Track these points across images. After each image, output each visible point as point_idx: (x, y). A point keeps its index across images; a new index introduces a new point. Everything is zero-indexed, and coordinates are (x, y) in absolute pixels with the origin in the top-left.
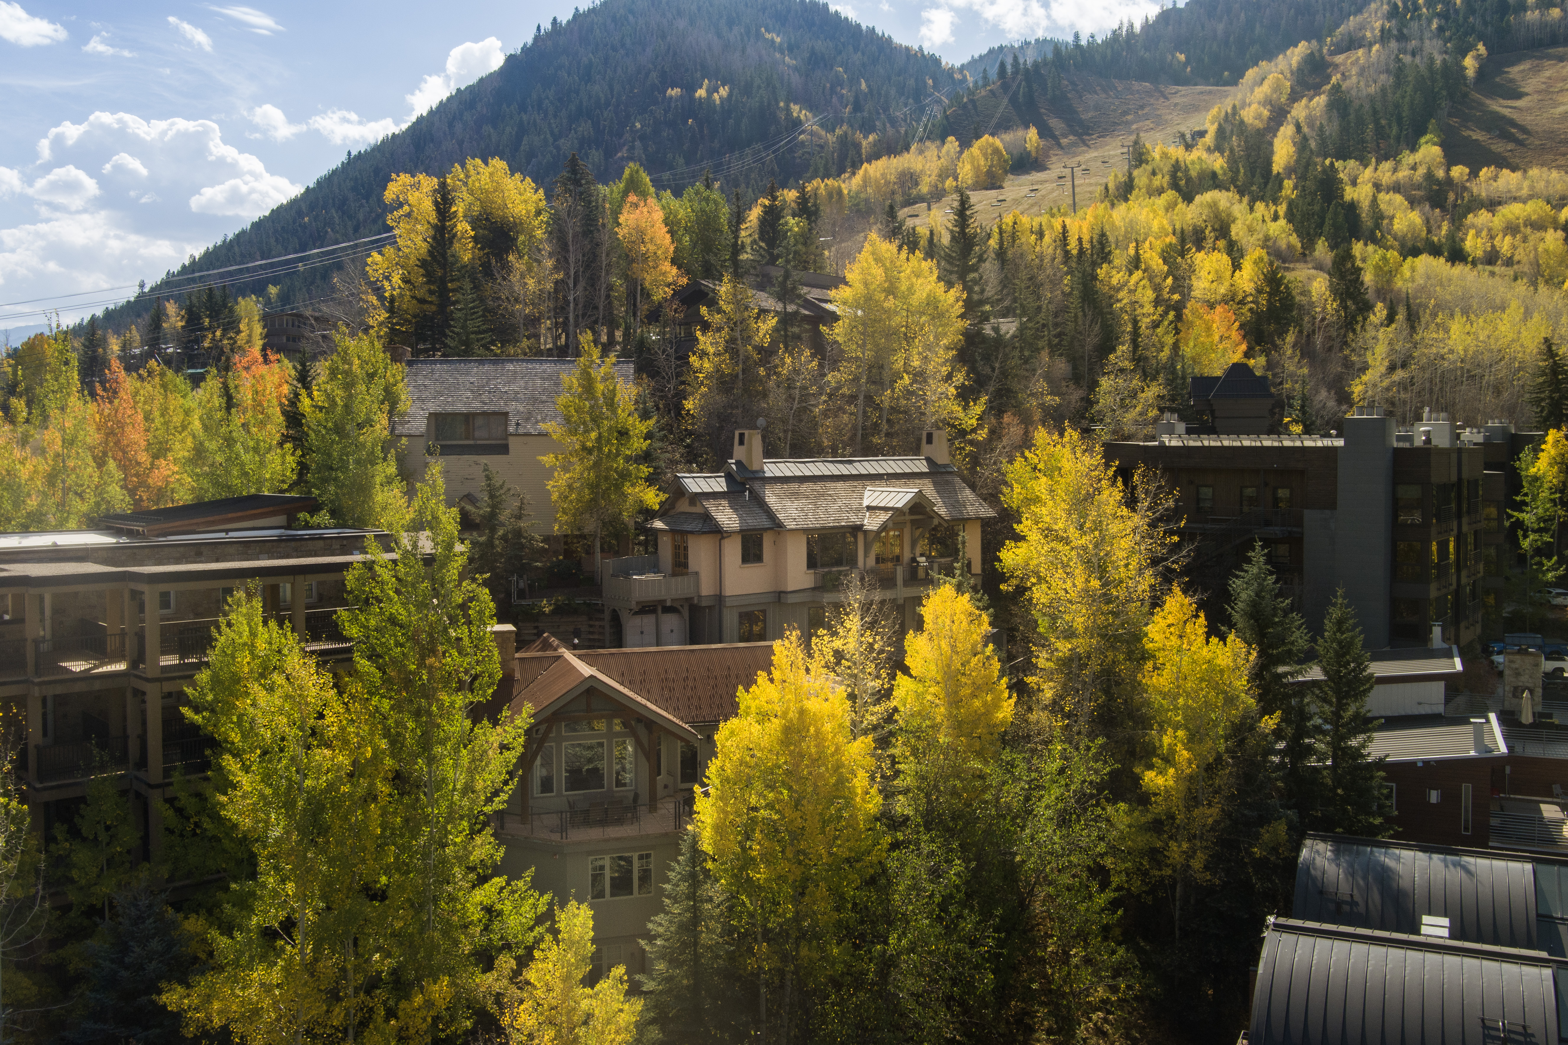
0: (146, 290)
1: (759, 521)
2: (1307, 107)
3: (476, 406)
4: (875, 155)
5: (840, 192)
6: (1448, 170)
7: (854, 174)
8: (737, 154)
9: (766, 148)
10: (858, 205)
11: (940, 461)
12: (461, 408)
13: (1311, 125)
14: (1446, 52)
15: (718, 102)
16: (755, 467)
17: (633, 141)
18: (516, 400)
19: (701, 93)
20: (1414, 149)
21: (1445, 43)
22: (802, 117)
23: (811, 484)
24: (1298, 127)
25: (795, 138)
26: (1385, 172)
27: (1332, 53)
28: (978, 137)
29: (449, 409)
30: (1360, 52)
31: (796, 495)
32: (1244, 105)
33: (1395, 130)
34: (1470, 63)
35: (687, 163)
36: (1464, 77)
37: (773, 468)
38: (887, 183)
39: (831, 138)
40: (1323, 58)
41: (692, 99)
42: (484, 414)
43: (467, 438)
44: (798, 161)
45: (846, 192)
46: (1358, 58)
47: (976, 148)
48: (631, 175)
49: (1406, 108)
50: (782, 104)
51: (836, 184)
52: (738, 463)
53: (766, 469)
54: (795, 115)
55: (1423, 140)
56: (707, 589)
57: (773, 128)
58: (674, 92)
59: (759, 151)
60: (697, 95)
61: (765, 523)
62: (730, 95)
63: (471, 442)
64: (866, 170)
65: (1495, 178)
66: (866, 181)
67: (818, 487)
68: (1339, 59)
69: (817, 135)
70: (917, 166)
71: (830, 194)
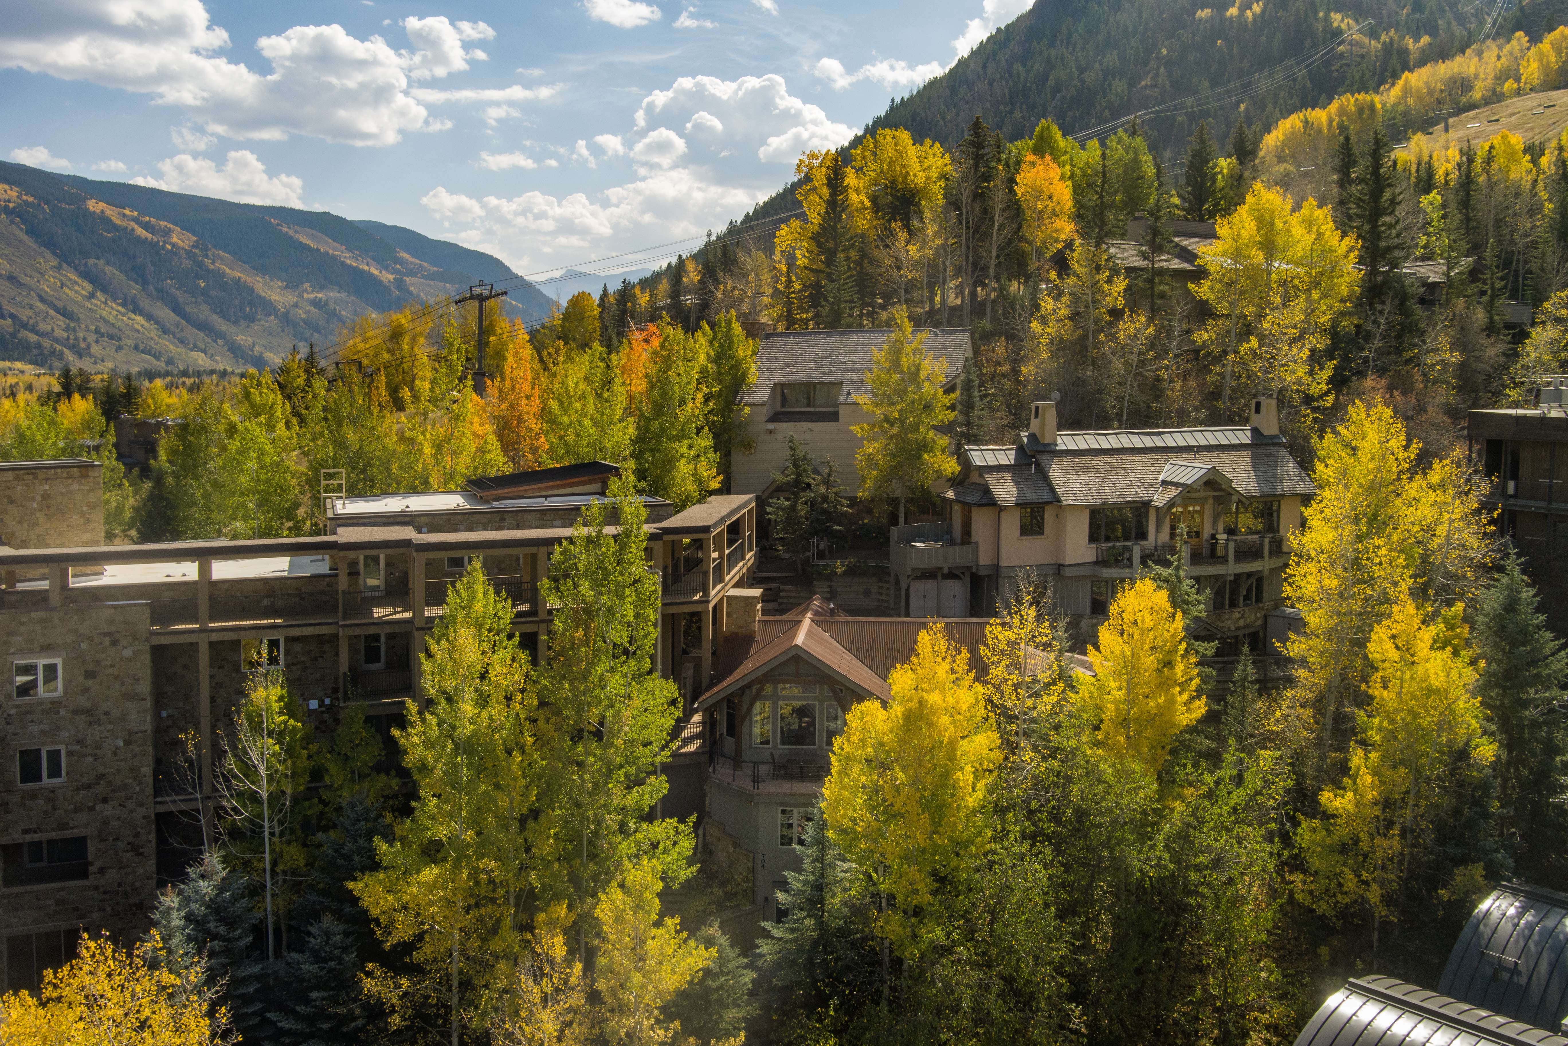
0: (714, 238)
1: (1040, 495)
3: (817, 376)
4: (1422, 63)
5: (1372, 107)
7: (1393, 84)
8: (1266, 72)
9: (1299, 63)
10: (1394, 118)
11: (1266, 432)
12: (802, 378)
15: (1250, 19)
16: (1047, 440)
17: (1159, 68)
18: (852, 370)
19: (1233, 11)
22: (1343, 26)
23: (1106, 458)
25: (1333, 49)
28: (1551, 29)
29: (792, 379)
31: (1086, 469)
35: (1213, 85)
37: (1066, 441)
38: (1431, 92)
39: (1375, 45)
41: (1223, 19)
42: (822, 383)
43: (809, 405)
44: (1335, 74)
45: (1379, 106)
47: (1546, 45)
48: (1042, 132)
50: (1321, 14)
51: (1368, 98)
52: (1032, 437)
53: (1059, 441)
54: (1335, 25)
56: (985, 559)
57: (1308, 41)
58: (1204, 14)
59: (1292, 66)
60: (1228, 14)
61: (1045, 496)
62: (1264, 11)
63: (811, 409)
64: (1407, 79)
66: (1406, 92)
67: (1113, 460)
69: (1358, 44)
70: (1472, 70)
71: (1360, 111)
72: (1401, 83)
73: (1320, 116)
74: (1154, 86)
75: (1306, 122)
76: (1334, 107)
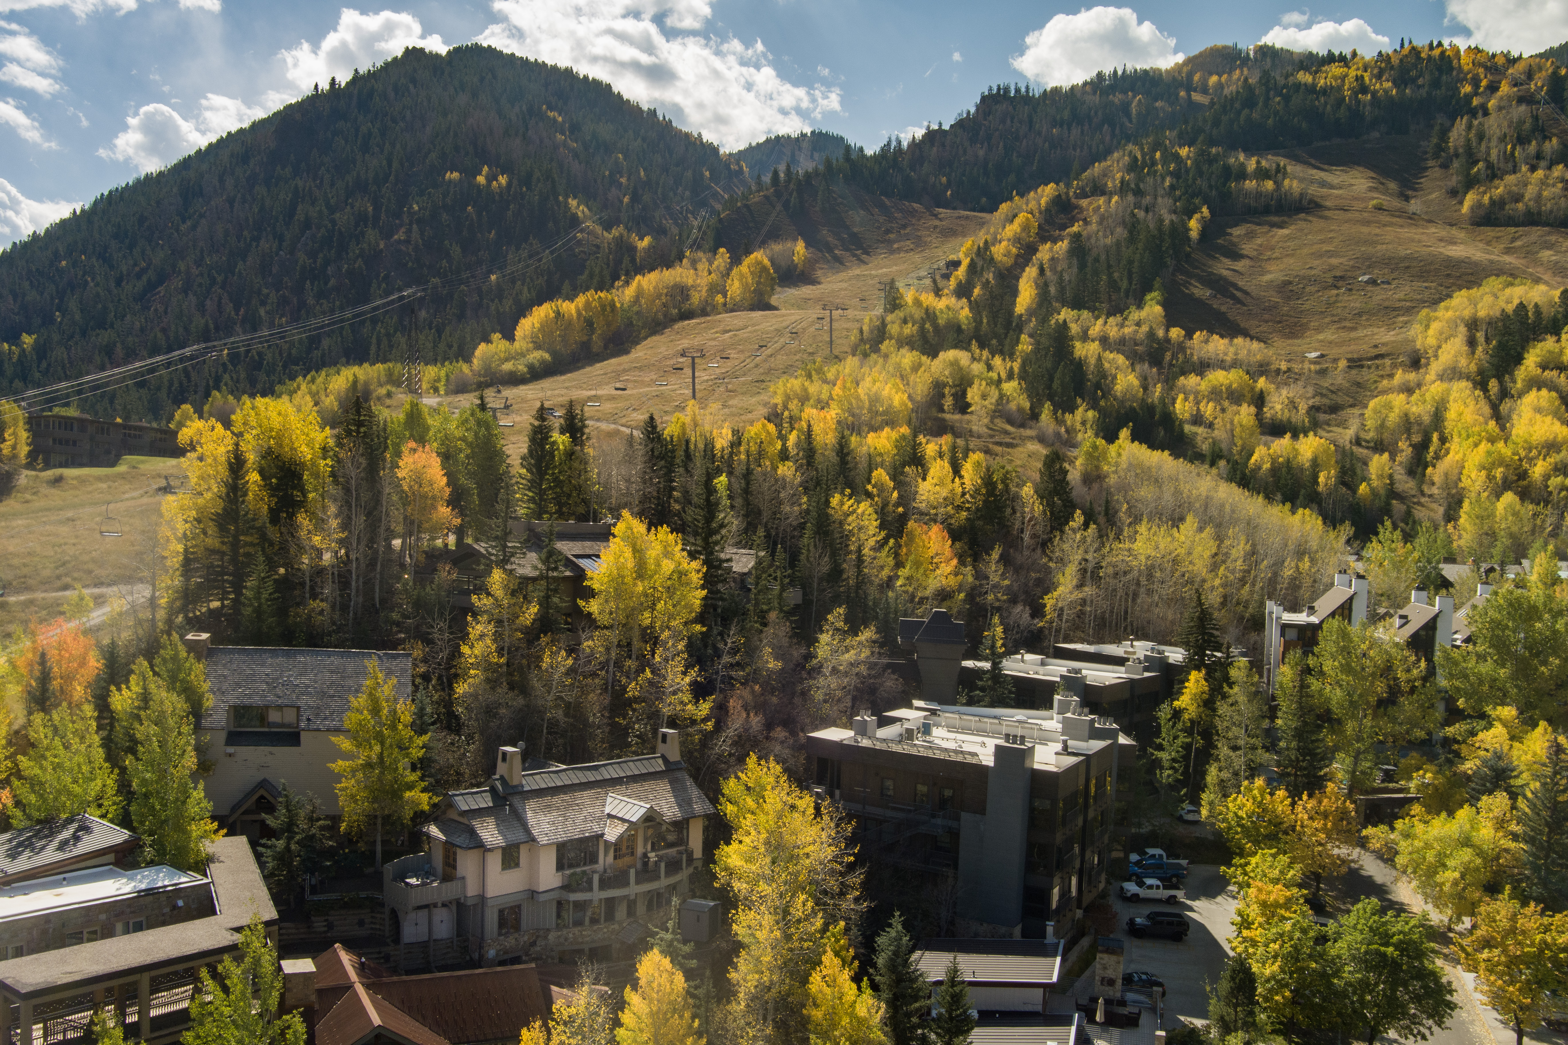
1: (517, 837)
2: (1051, 249)
3: (272, 700)
4: (649, 266)
5: (612, 304)
6: (1167, 330)
7: (627, 284)
8: (514, 247)
10: (630, 318)
11: (672, 758)
12: (257, 701)
13: (1053, 269)
14: (1175, 212)
15: (496, 192)
16: (515, 782)
17: (411, 223)
18: (309, 694)
19: (481, 179)
20: (1140, 306)
21: (1175, 201)
22: (580, 213)
24: (1042, 270)
25: (574, 237)
26: (1112, 327)
27: (1078, 196)
28: (748, 253)
29: (247, 702)
30: (1101, 201)
31: (548, 809)
32: (996, 241)
33: (1124, 284)
34: (1194, 224)
35: (464, 252)
36: (1189, 239)
37: (530, 781)
38: (659, 296)
39: (607, 239)
40: (1069, 200)
41: (471, 185)
42: (278, 707)
43: (262, 726)
45: (618, 305)
46: (1099, 207)
47: (745, 265)
49: (1136, 264)
50: (560, 198)
51: (609, 296)
52: (501, 779)
53: (524, 782)
54: (573, 210)
55: (1148, 297)
56: (472, 891)
57: (551, 226)
58: (453, 176)
60: (476, 181)
61: (522, 837)
62: (509, 184)
64: (639, 282)
65: (1207, 341)
66: (639, 294)
68: (1084, 203)
69: (591, 233)
70: (690, 282)
71: (603, 307)
72: (634, 284)
73: (570, 308)
74: (408, 242)
75: (558, 313)
76: (581, 300)
